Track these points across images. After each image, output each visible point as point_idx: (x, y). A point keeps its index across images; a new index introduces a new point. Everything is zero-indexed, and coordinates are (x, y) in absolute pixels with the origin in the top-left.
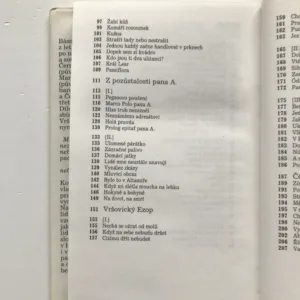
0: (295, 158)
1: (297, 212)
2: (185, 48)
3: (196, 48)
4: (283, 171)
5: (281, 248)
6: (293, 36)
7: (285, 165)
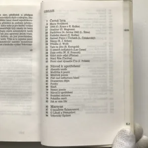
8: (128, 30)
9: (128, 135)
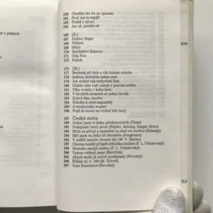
0: (74, 106)
1: (75, 141)
2: (8, 34)
3: (14, 34)
4: (67, 114)
5: (66, 165)
6: (73, 26)
7: (68, 111)
8: (186, 44)
9: (175, 197)
